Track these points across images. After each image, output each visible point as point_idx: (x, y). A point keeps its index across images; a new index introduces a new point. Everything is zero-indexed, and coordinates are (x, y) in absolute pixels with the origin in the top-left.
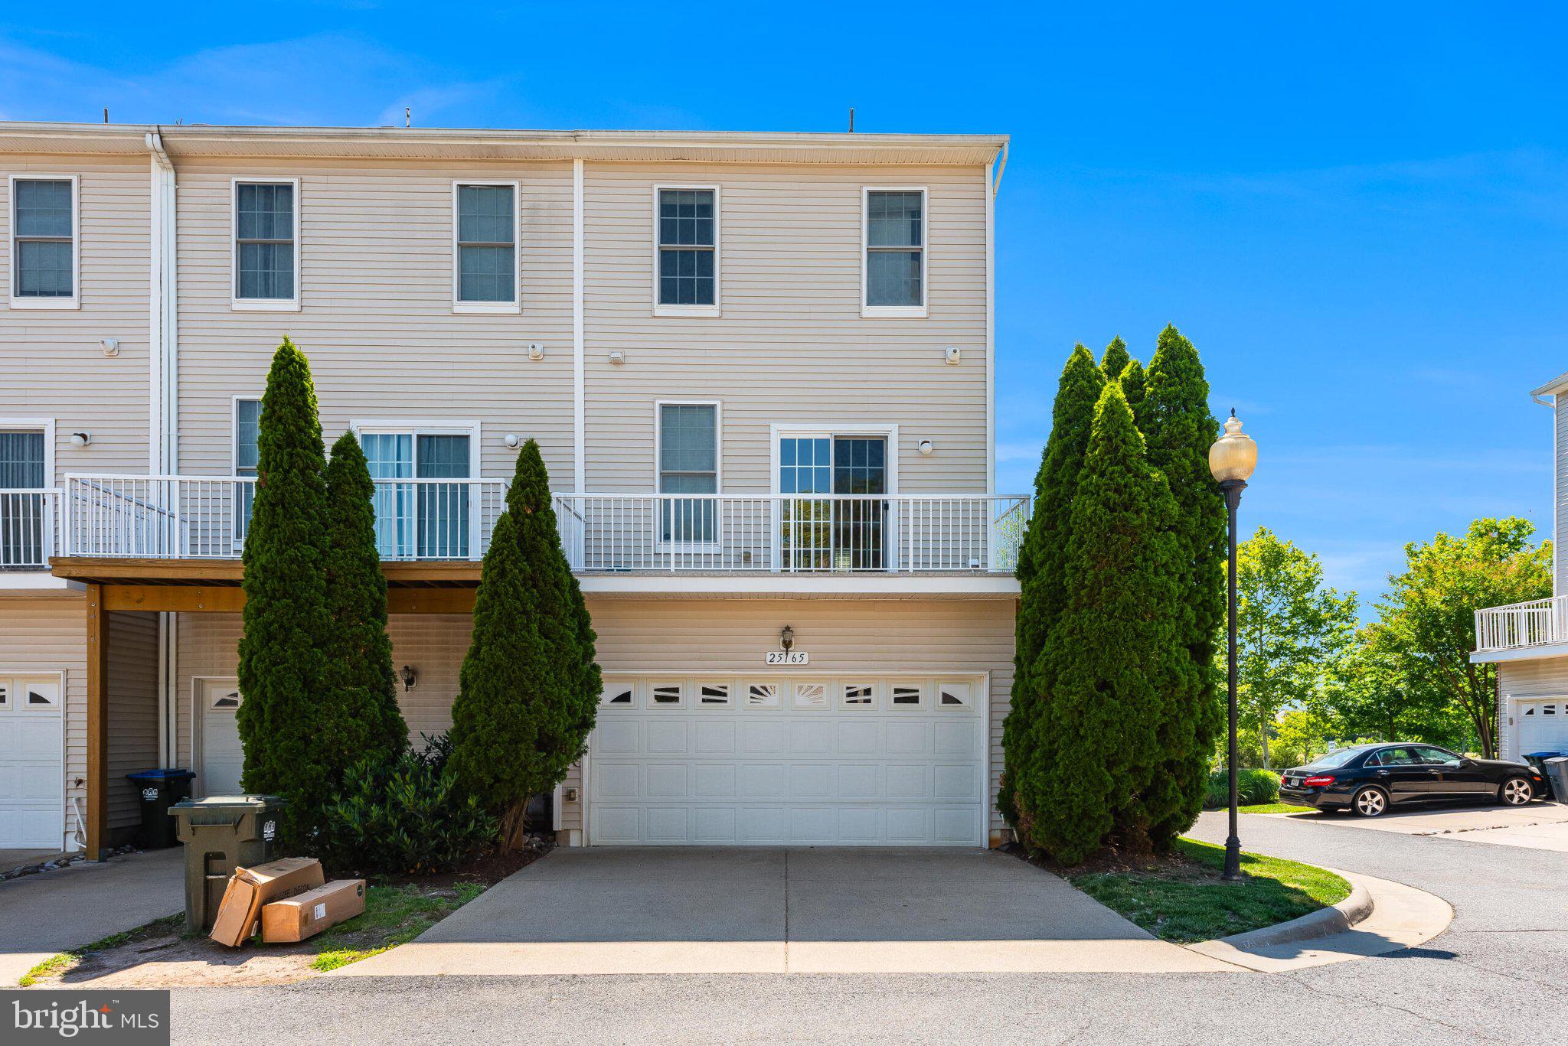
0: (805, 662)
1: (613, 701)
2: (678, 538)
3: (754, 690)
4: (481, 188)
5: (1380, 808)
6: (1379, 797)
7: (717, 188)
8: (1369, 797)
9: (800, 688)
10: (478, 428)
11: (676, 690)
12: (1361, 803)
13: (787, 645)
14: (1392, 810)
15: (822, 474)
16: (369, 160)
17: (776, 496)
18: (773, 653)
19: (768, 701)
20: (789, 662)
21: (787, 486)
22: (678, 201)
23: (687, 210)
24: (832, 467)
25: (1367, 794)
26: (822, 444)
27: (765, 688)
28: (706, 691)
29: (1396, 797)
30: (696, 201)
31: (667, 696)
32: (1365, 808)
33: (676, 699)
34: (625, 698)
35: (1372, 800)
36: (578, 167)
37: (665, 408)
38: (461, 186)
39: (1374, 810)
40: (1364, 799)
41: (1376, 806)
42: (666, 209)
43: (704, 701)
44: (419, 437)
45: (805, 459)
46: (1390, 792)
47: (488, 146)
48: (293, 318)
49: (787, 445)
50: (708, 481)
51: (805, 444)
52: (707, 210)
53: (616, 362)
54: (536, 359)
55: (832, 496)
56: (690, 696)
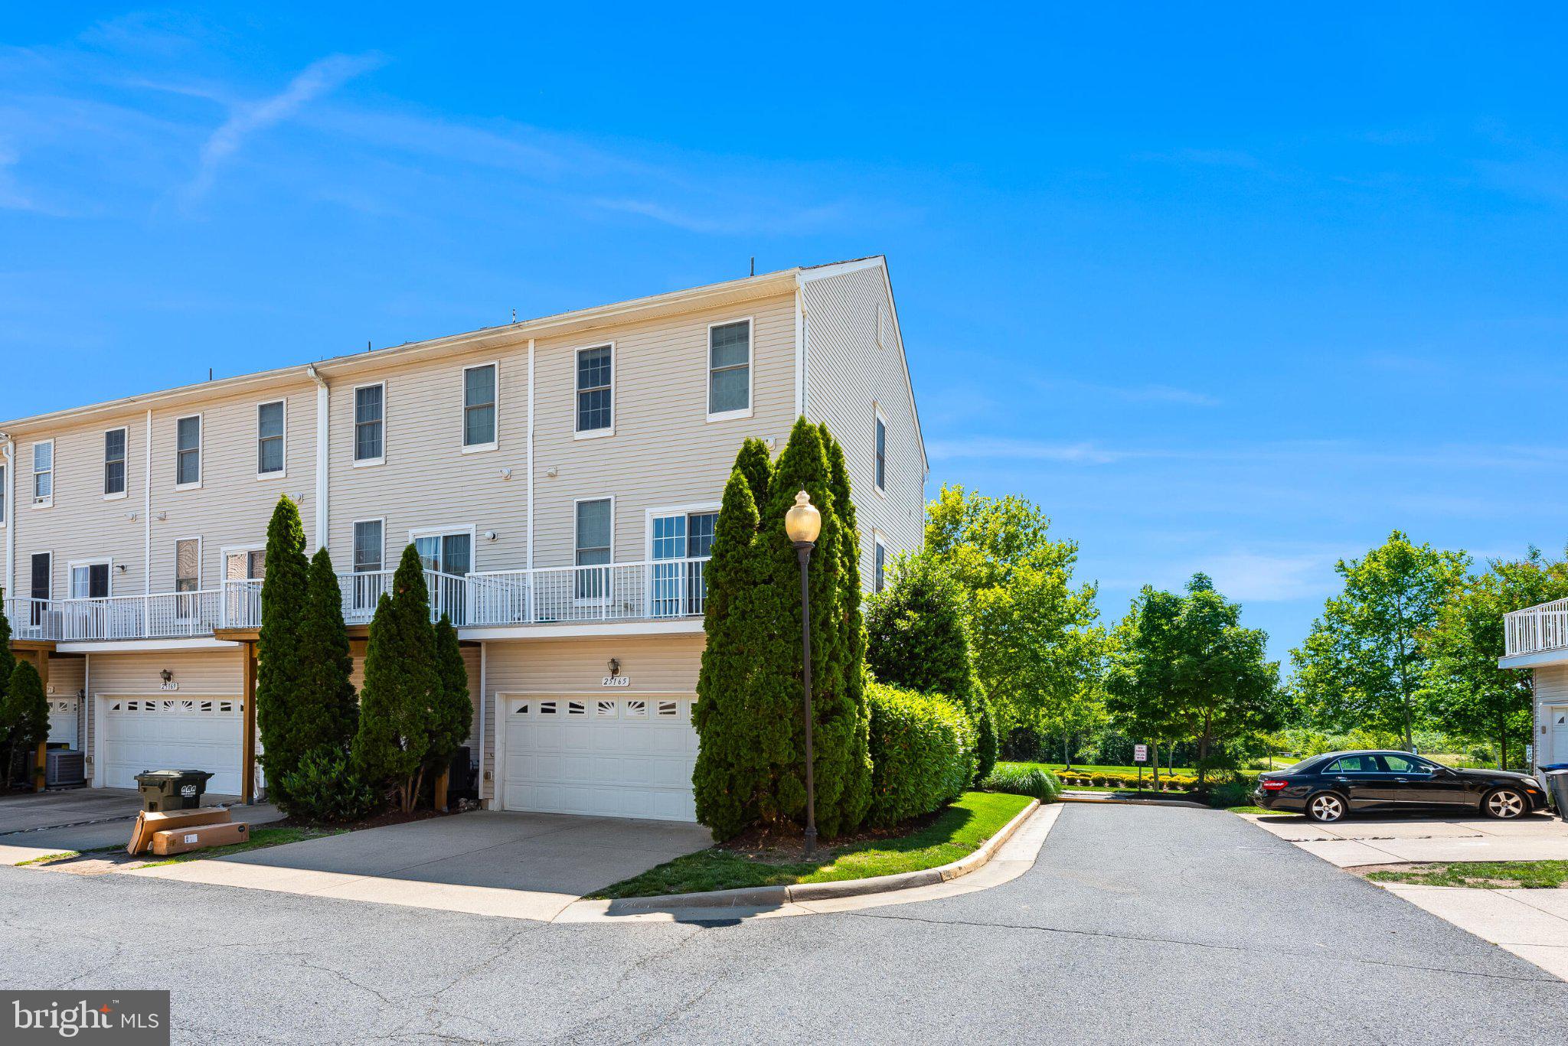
0: (627, 684)
1: (519, 712)
2: (589, 596)
3: (601, 705)
4: (478, 369)
5: (1337, 814)
6: (1336, 803)
7: (613, 344)
8: (1325, 803)
9: (630, 703)
10: (474, 529)
11: (553, 704)
12: (1315, 808)
13: (615, 671)
14: (1350, 816)
15: (680, 542)
16: (421, 362)
17: (649, 562)
18: (605, 678)
19: (611, 712)
20: (617, 684)
21: (657, 554)
22: (589, 357)
23: (595, 362)
24: (686, 537)
25: (1323, 799)
26: (680, 519)
27: (607, 704)
28: (572, 705)
29: (1355, 804)
30: (600, 355)
31: (548, 709)
32: (1320, 813)
33: (553, 711)
34: (524, 710)
35: (1328, 805)
36: (531, 345)
37: (580, 504)
38: (467, 370)
39: (1330, 815)
40: (1319, 804)
41: (1332, 812)
42: (582, 364)
43: (571, 712)
44: (446, 538)
45: (669, 533)
46: (1349, 799)
47: (476, 342)
48: (382, 469)
49: (658, 523)
50: (603, 555)
51: (669, 521)
52: (607, 360)
53: (551, 476)
54: (507, 479)
55: (687, 560)
56: (563, 708)
